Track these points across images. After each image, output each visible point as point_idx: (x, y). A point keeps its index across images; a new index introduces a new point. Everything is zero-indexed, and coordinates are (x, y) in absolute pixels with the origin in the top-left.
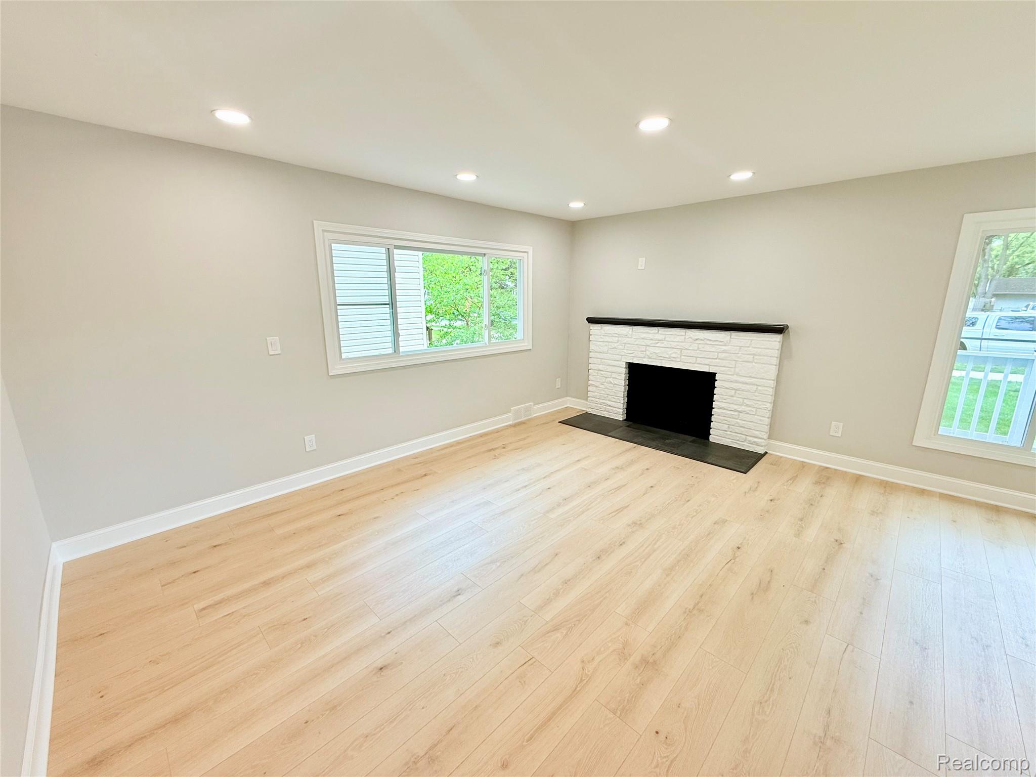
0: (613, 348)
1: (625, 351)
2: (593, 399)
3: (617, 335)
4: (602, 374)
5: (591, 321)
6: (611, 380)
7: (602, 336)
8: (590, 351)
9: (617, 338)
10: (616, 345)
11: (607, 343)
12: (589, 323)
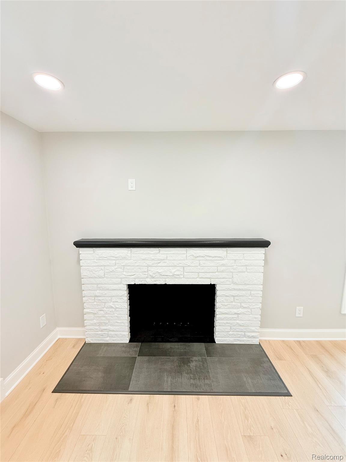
0: (111, 272)
1: (124, 273)
2: (91, 327)
3: (114, 258)
4: (99, 300)
5: (80, 244)
6: (111, 304)
7: (95, 261)
8: (82, 277)
9: (114, 261)
10: (113, 268)
11: (103, 268)
12: (77, 247)
